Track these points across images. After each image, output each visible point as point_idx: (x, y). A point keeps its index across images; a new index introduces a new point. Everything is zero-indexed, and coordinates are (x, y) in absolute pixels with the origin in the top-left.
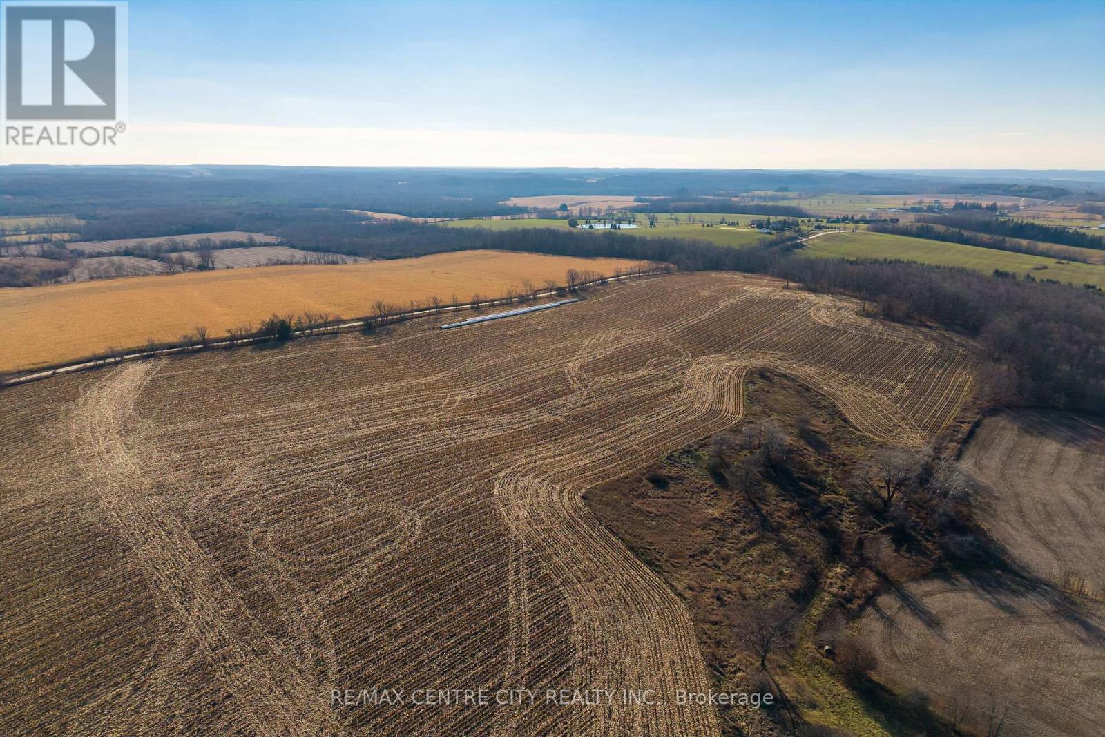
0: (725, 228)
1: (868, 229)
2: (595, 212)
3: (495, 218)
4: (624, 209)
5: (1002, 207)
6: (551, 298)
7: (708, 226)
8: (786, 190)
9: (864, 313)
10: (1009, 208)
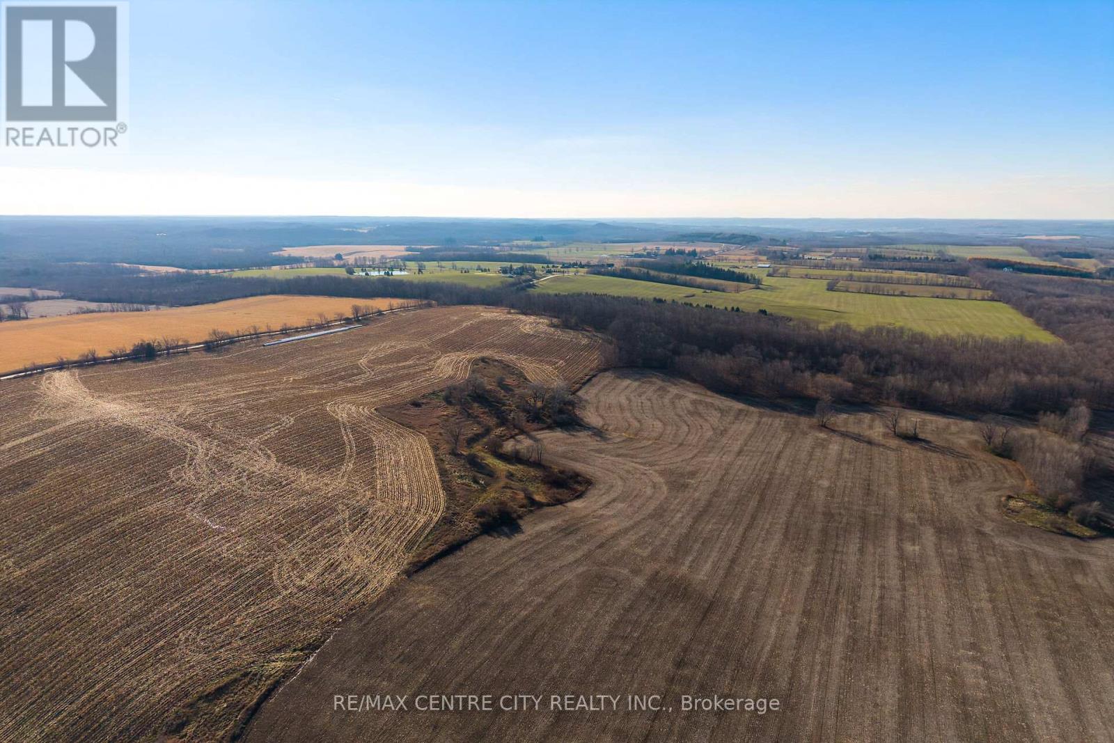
0: (479, 273)
1: (587, 273)
2: (369, 261)
3: (274, 268)
4: (395, 258)
5: (701, 252)
6: (341, 325)
7: (465, 272)
8: (542, 239)
9: (552, 326)
10: (706, 253)
